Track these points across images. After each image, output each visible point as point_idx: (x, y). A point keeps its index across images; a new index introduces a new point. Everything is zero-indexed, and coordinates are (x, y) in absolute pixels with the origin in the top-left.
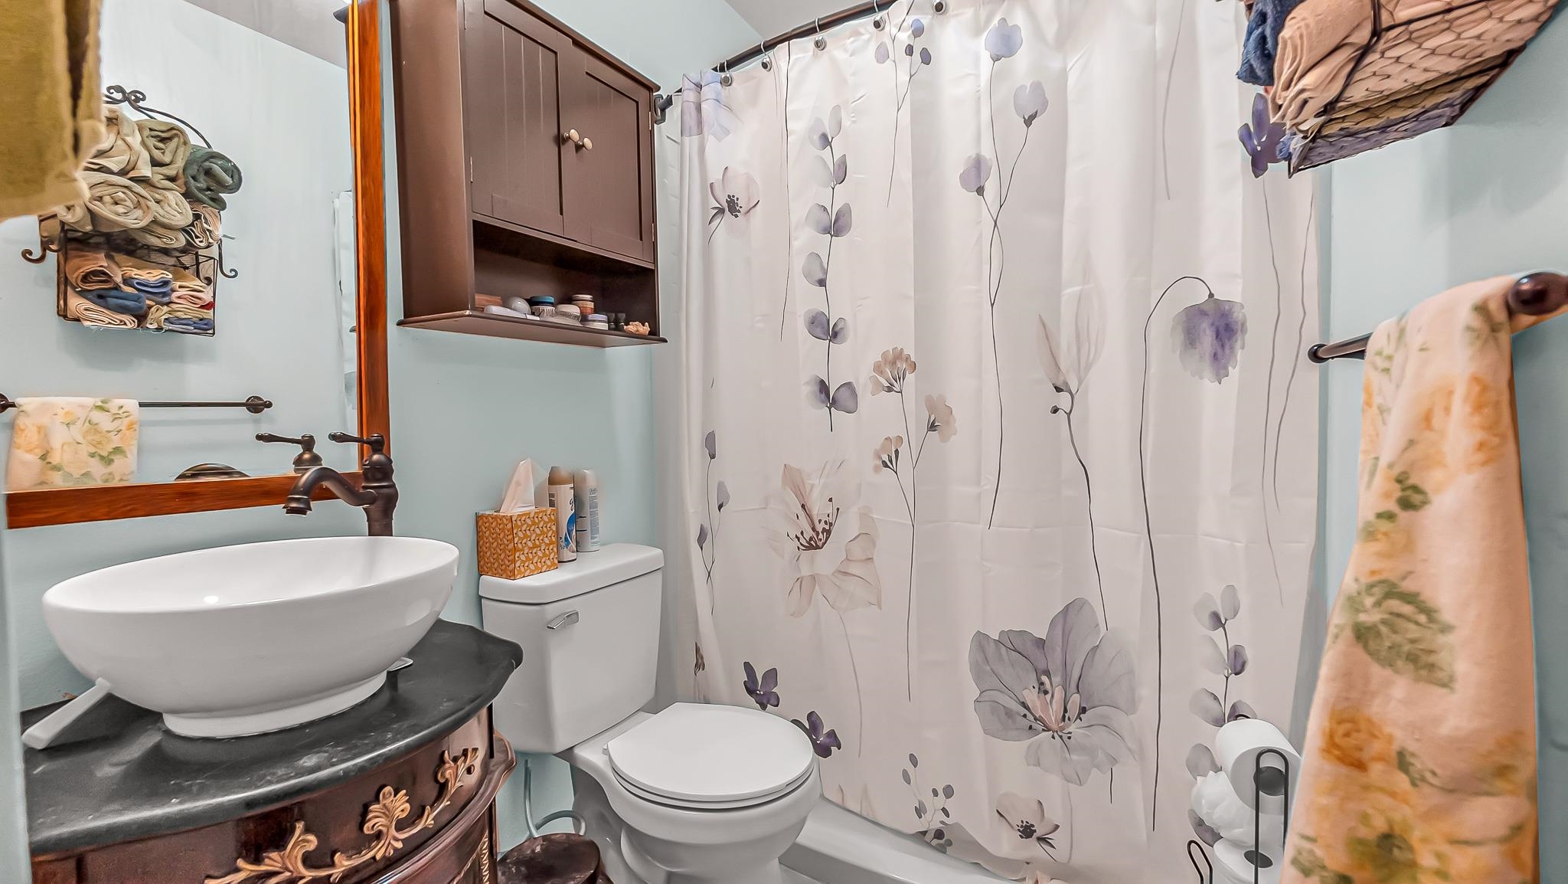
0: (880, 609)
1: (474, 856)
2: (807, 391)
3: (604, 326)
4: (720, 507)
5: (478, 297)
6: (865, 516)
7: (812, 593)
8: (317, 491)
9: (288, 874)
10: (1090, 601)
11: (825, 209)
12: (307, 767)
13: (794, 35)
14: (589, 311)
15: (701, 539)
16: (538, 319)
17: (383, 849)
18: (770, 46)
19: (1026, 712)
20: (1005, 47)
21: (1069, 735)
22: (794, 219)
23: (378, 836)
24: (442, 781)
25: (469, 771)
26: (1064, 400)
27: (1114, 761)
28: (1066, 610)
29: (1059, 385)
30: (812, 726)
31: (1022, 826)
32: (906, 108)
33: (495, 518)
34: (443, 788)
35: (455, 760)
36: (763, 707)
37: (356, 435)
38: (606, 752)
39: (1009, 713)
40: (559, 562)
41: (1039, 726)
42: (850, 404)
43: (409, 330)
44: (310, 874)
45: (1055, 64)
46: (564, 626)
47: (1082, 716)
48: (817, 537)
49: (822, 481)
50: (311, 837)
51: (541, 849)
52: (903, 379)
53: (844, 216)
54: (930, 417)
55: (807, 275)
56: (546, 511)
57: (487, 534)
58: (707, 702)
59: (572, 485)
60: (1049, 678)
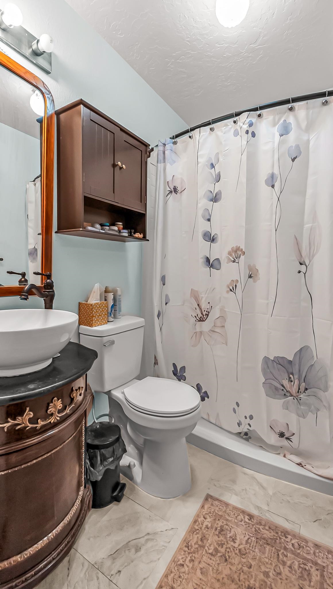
0: (227, 345)
1: (81, 425)
2: (202, 261)
3: (126, 235)
4: (166, 304)
5: (85, 224)
6: (222, 310)
7: (200, 338)
8: (30, 292)
9: (24, 425)
10: (311, 347)
11: (211, 192)
12: (31, 388)
13: (202, 125)
14: (121, 229)
15: (159, 316)
16: (104, 231)
17: (54, 419)
18: (192, 129)
19: (283, 388)
20: (285, 131)
21: (300, 399)
22: (199, 196)
23: (52, 415)
24: (72, 397)
25: (80, 395)
26: (303, 268)
27: (318, 410)
28: (301, 349)
29: (301, 262)
30: (199, 388)
31: (280, 433)
32: (245, 154)
33: (86, 304)
34: (72, 400)
35: (76, 390)
36: (179, 380)
37: (40, 272)
38: (123, 393)
39: (276, 389)
40: (108, 322)
41: (288, 394)
42: (218, 267)
43: (59, 235)
44: (30, 426)
45: (305, 137)
46: (109, 345)
47: (305, 391)
48: (203, 317)
49: (206, 295)
50: (31, 413)
51: (99, 427)
52: (240, 258)
53: (218, 195)
54: (249, 272)
55: (203, 217)
56: (104, 303)
57: (83, 310)
58: (158, 377)
59: (113, 293)
60: (293, 376)
